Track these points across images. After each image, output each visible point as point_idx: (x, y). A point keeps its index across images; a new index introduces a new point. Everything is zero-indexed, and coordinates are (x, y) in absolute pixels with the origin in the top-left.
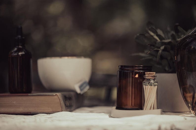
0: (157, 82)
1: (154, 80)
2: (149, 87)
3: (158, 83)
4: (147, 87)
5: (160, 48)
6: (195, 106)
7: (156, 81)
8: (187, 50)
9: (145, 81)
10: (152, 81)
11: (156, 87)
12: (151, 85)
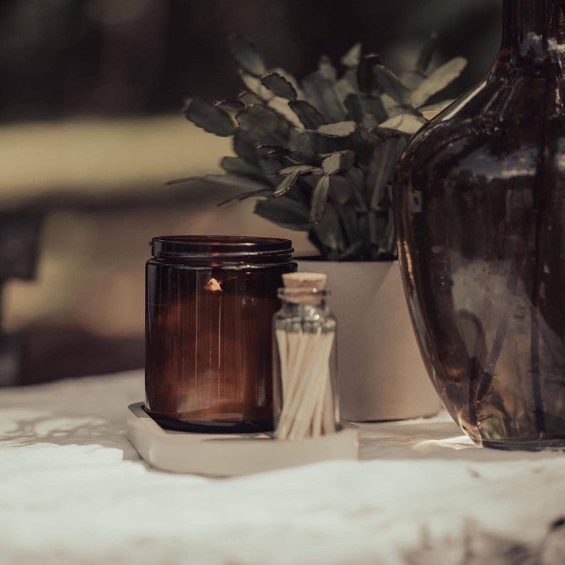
0: (331, 316)
1: (322, 305)
2: (305, 337)
3: (336, 321)
4: (293, 337)
5: (318, 163)
6: (478, 405)
7: (327, 309)
8: (454, 183)
9: (281, 312)
10: (314, 315)
11: (331, 336)
12: (313, 331)
